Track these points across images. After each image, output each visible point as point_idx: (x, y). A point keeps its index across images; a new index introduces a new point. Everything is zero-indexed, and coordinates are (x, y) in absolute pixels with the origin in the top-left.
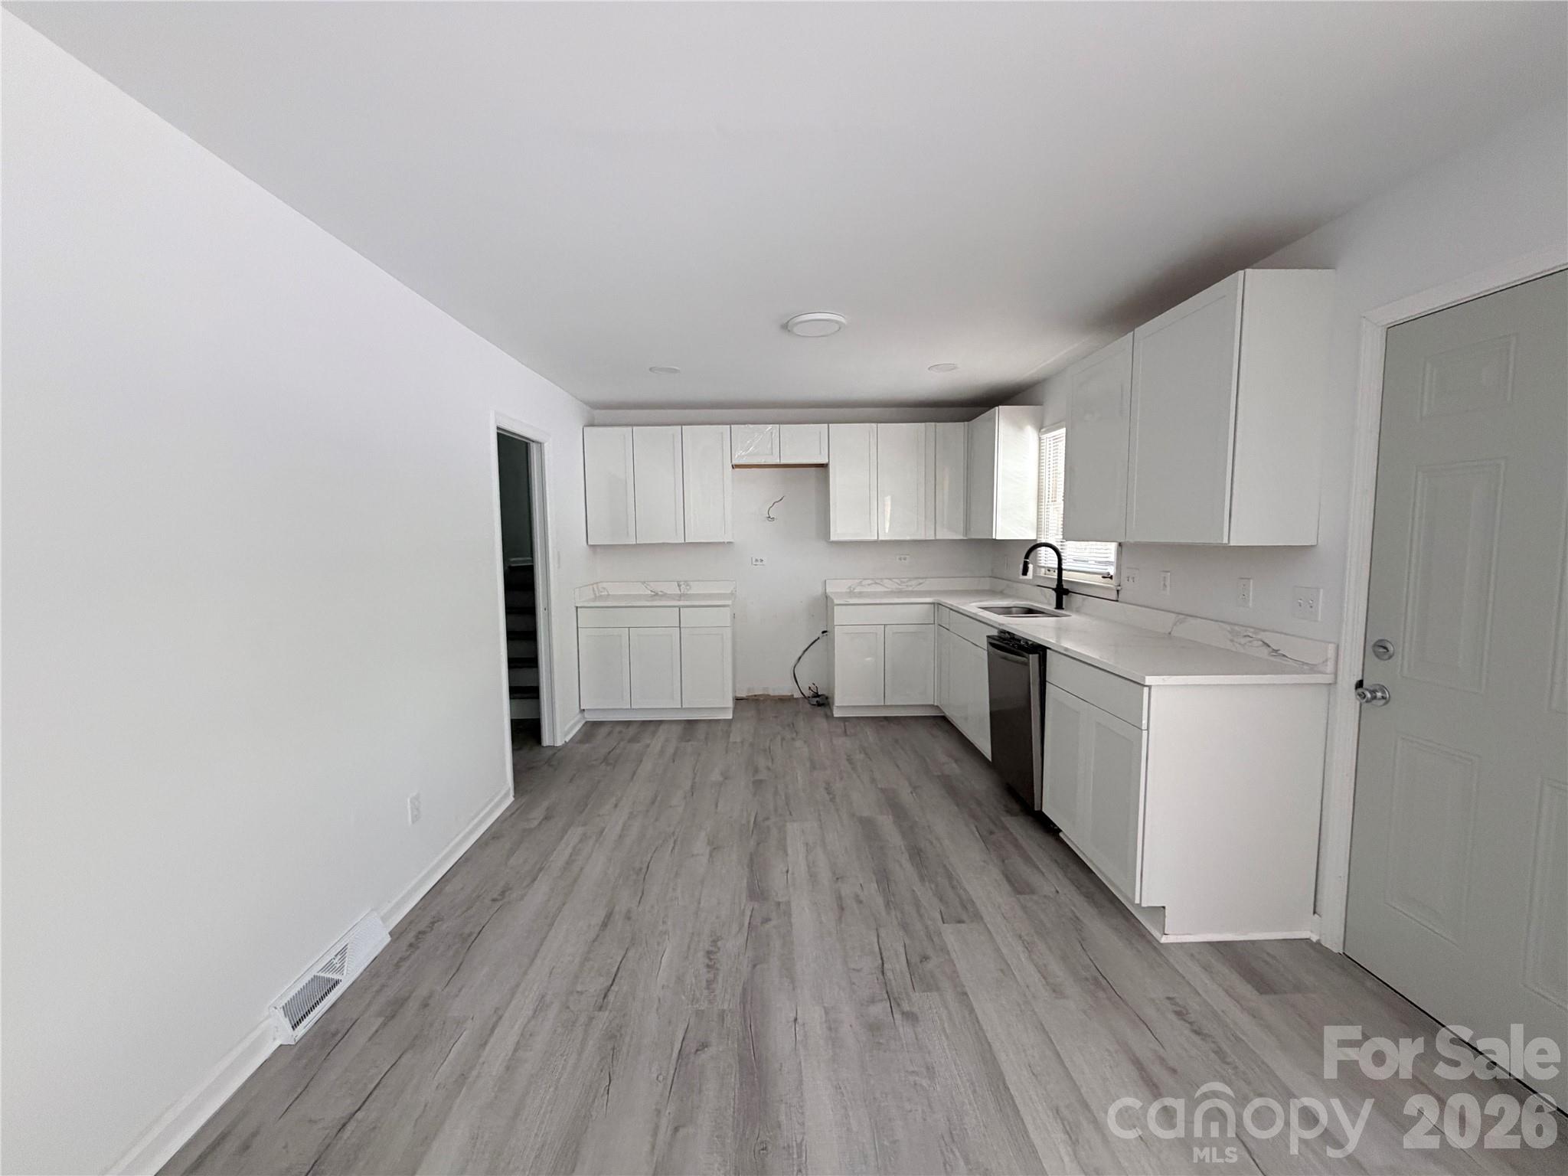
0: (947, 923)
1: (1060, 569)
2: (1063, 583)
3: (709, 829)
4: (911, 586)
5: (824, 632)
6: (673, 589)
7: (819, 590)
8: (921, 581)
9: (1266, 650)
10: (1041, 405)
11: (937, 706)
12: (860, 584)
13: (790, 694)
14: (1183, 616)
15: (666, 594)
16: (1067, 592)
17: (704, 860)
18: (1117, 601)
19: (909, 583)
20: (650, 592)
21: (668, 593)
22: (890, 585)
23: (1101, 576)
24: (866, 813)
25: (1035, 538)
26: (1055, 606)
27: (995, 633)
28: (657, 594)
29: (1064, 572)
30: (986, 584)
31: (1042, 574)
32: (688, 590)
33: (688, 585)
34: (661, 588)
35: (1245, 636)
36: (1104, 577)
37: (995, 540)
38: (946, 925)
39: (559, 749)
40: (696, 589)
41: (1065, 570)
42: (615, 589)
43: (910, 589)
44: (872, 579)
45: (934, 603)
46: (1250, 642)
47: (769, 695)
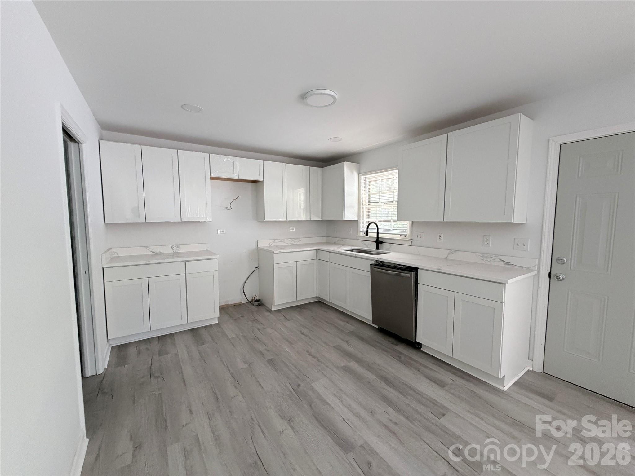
0: (441, 418)
1: (378, 233)
2: (379, 239)
3: (273, 407)
4: (296, 242)
5: (257, 267)
6: (169, 250)
7: (254, 246)
8: (300, 239)
9: (502, 263)
10: (358, 163)
11: (318, 297)
12: (274, 242)
13: (240, 302)
14: (453, 251)
15: (163, 253)
16: (382, 242)
17: (289, 431)
18: (411, 245)
19: (295, 241)
20: (151, 253)
21: (165, 252)
22: (288, 242)
23: (399, 235)
24: (342, 364)
25: (357, 220)
26: (375, 248)
27: (373, 262)
28: (156, 254)
29: (379, 234)
30: (324, 240)
31: (361, 235)
32: (178, 250)
33: (178, 247)
34: (158, 250)
35: (490, 258)
36: (401, 236)
37: (344, 220)
38: (441, 419)
39: (104, 375)
40: (184, 249)
41: (380, 233)
42: (122, 253)
43: (296, 243)
44: (280, 239)
45: (316, 250)
46: (494, 260)
47: (229, 304)
